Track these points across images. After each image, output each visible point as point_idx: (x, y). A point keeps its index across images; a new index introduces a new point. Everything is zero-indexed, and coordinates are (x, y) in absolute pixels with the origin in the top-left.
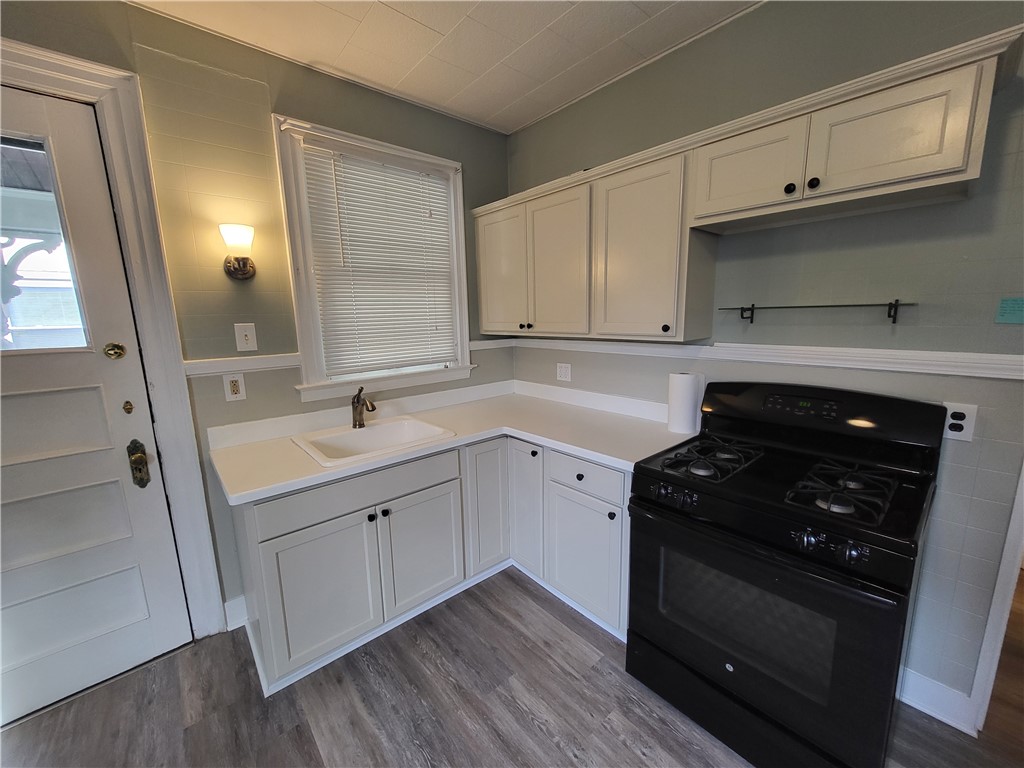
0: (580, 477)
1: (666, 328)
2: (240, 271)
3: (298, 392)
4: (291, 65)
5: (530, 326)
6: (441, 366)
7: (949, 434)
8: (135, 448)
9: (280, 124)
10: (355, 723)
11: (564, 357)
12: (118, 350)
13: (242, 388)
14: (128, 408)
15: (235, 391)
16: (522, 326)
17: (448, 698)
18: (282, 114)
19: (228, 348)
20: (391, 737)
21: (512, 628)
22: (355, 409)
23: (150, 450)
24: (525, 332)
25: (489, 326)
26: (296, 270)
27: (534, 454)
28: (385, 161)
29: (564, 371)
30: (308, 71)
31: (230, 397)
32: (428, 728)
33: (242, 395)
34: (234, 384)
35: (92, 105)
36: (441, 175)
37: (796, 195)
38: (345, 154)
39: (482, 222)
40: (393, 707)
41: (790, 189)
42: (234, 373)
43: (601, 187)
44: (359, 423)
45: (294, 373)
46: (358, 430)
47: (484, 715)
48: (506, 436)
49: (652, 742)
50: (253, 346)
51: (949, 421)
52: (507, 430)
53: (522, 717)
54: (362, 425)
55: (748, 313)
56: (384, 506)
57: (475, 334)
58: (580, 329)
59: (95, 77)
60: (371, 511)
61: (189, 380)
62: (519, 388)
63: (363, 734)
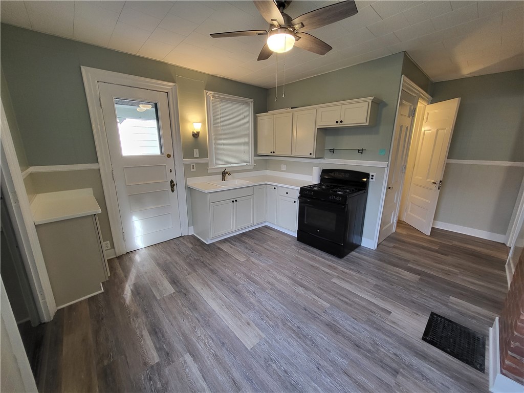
0: (287, 193)
1: (311, 154)
2: (196, 135)
3: (207, 169)
4: (210, 75)
5: (274, 152)
6: (245, 164)
7: (371, 180)
8: (172, 182)
9: (207, 93)
11: (284, 162)
12: (169, 156)
13: (195, 168)
14: (170, 171)
15: (193, 168)
16: (271, 152)
18: (207, 90)
19: (192, 156)
22: (223, 175)
23: (175, 183)
24: (272, 154)
25: (260, 152)
26: (209, 134)
27: (275, 188)
28: (232, 101)
29: (284, 167)
30: (214, 76)
31: (192, 170)
33: (195, 170)
34: (193, 166)
35: (167, 92)
36: (247, 103)
37: (338, 124)
38: (222, 100)
39: (259, 119)
41: (337, 122)
42: (193, 163)
43: (295, 114)
44: (224, 179)
45: (207, 164)
48: (266, 184)
50: (198, 156)
51: (371, 177)
52: (267, 182)
54: (224, 180)
55: (333, 151)
56: (235, 199)
57: (256, 155)
58: (289, 154)
59: (168, 86)
60: (232, 200)
61: (184, 165)
62: (268, 173)
63: (234, 249)
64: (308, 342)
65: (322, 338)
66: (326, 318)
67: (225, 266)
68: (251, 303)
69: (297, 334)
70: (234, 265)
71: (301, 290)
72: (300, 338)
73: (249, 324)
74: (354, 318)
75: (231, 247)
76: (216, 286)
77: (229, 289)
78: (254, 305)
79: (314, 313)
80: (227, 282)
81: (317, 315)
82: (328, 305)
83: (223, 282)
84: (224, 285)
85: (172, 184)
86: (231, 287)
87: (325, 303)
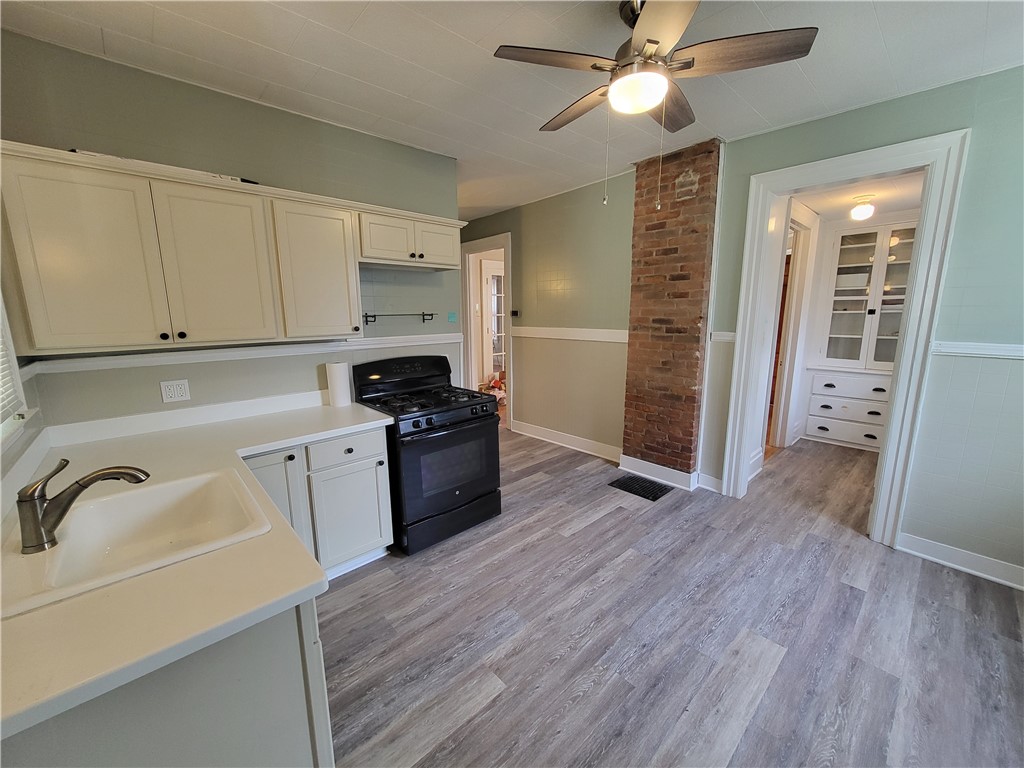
5: (182, 336)
16: (165, 337)
17: (392, 659)
20: (417, 698)
21: (335, 618)
25: (51, 342)
27: (291, 457)
29: (175, 389)
32: (414, 671)
40: (386, 705)
47: (414, 634)
49: (451, 557)
53: (421, 612)
63: (407, 725)
67: (536, 741)
68: (679, 652)
70: (530, 710)
73: (737, 652)
75: (393, 739)
76: (655, 749)
77: (652, 705)
78: (682, 647)
80: (625, 714)
83: (628, 728)
84: (640, 726)
86: (642, 701)
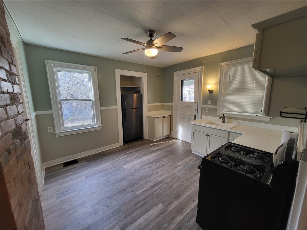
3: (216, 113)
6: (255, 115)
8: (195, 115)
10: (192, 160)
12: (196, 102)
13: (208, 110)
14: (195, 110)
15: (207, 111)
19: (207, 104)
23: (196, 116)
26: (219, 90)
31: (206, 111)
33: (208, 112)
34: (207, 109)
35: (199, 72)
45: (216, 109)
46: (223, 123)
50: (210, 104)
56: (208, 134)
60: (206, 134)
61: (202, 107)
64: (119, 181)
65: (119, 186)
66: (129, 190)
69: (124, 178)
71: (151, 184)
72: (122, 179)
74: (124, 203)
79: (133, 186)
81: (131, 187)
82: (137, 194)
85: (195, 117)
87: (139, 192)
